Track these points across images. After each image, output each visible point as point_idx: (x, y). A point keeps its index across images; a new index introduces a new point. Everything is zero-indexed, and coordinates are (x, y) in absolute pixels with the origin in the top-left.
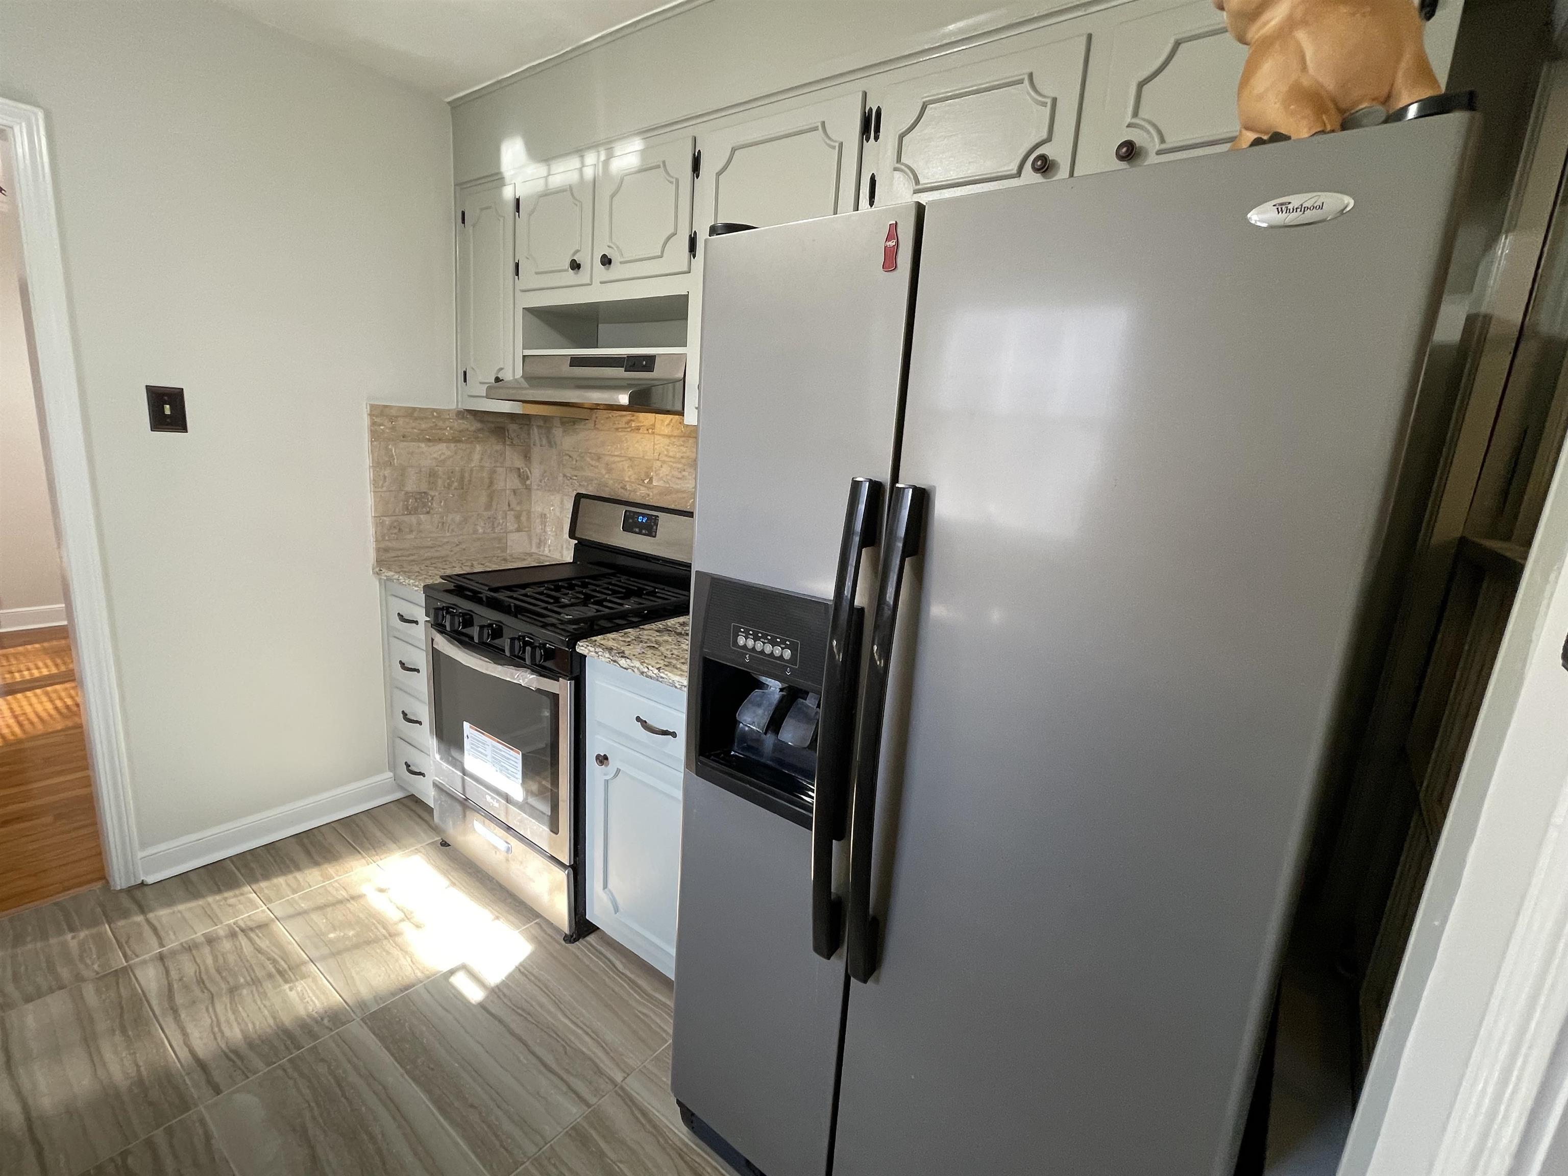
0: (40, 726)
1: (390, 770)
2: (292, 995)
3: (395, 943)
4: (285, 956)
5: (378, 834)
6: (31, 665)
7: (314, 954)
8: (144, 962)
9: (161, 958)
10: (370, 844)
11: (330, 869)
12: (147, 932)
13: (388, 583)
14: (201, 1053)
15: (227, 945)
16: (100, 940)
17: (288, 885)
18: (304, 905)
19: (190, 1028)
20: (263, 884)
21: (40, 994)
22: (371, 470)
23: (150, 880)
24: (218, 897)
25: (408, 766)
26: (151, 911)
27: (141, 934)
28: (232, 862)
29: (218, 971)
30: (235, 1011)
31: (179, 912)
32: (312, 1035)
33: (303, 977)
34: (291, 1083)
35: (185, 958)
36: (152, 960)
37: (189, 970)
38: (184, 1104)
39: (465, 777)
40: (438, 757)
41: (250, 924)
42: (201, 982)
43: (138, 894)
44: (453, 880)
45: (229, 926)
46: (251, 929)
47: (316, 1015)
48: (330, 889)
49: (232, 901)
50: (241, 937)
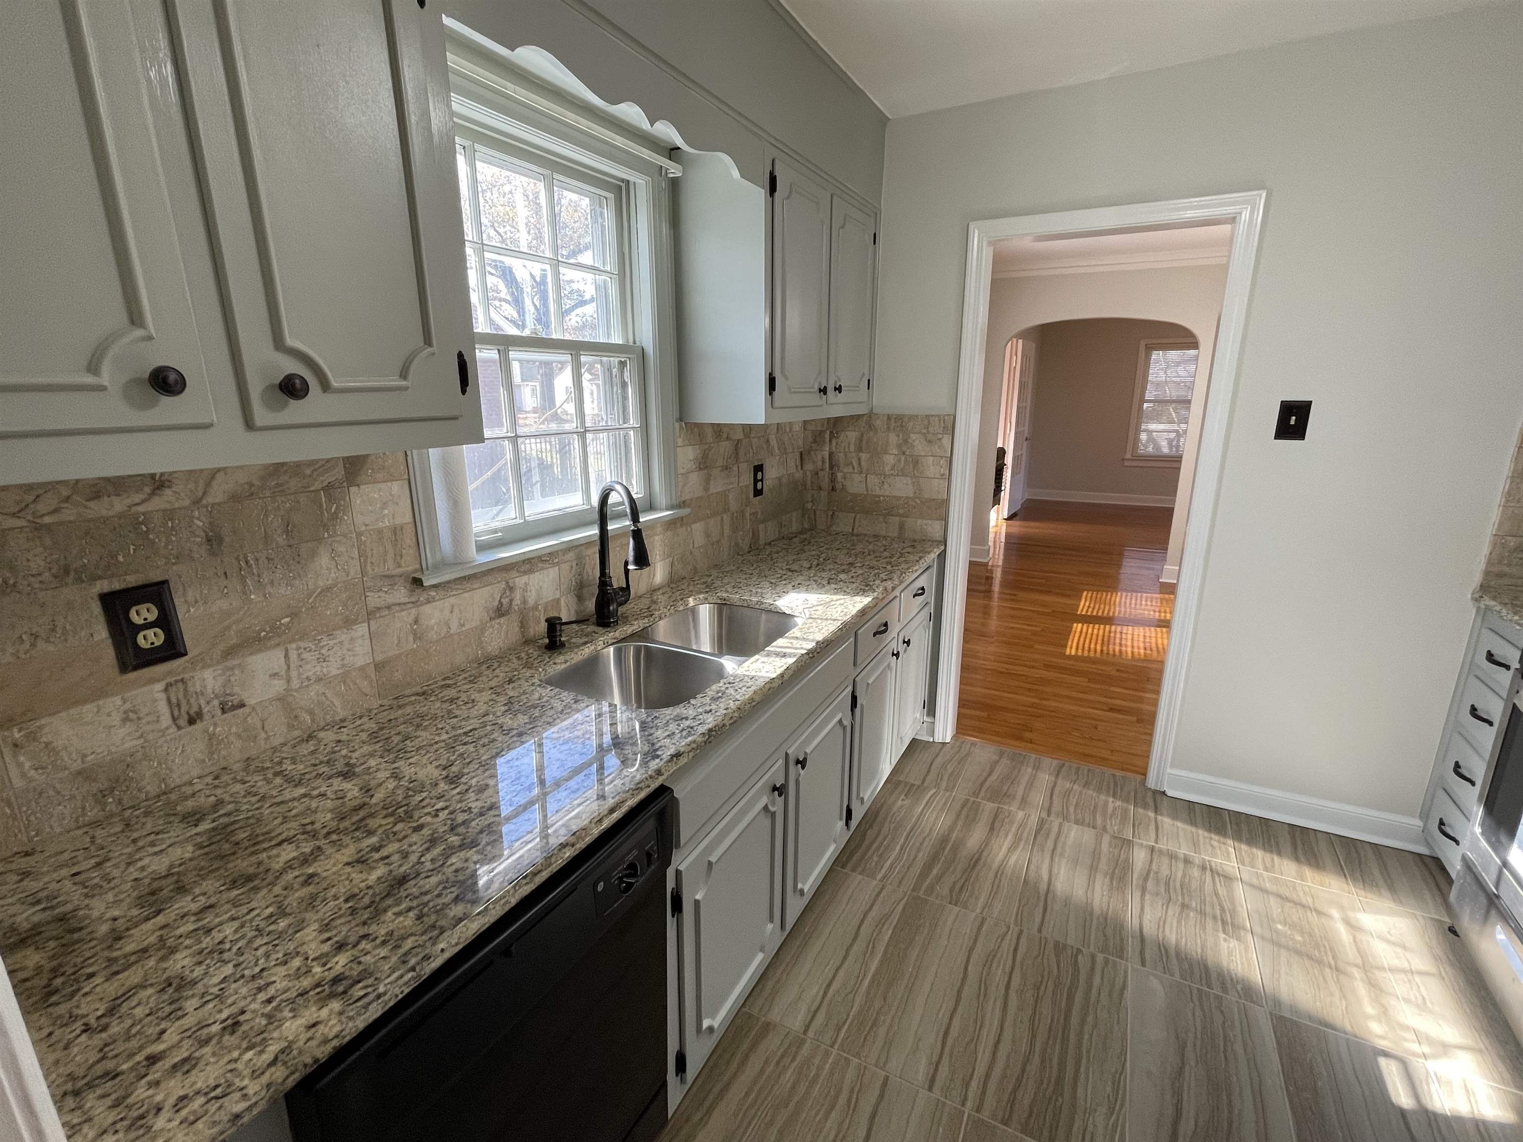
0: (1155, 654)
1: (1421, 817)
2: (1224, 945)
3: (1338, 979)
4: (1234, 912)
5: (1376, 872)
6: (1168, 610)
7: (1257, 929)
8: (1142, 845)
9: (1152, 849)
10: (1362, 876)
11: (1308, 872)
12: (1152, 826)
13: (1489, 613)
14: (1146, 931)
15: (1196, 873)
16: (1125, 812)
17: (1263, 860)
18: (1268, 885)
19: (1147, 909)
20: (1244, 847)
21: (1082, 824)
22: (1509, 481)
23: (1170, 793)
24: (1206, 834)
25: (1442, 823)
26: (1161, 815)
27: (1148, 826)
28: (1229, 815)
29: (1181, 886)
30: (1179, 922)
31: (1178, 828)
32: (1224, 989)
33: (1239, 939)
34: (1192, 1005)
35: (1165, 861)
36: (1146, 846)
37: (1165, 871)
38: (1121, 953)
39: (1505, 870)
40: (1478, 830)
41: (1219, 869)
42: (1167, 884)
43: (1158, 798)
44: (1443, 974)
45: (1203, 859)
46: (1218, 874)
47: (1234, 976)
48: (1299, 888)
49: (1215, 844)
50: (1208, 873)
